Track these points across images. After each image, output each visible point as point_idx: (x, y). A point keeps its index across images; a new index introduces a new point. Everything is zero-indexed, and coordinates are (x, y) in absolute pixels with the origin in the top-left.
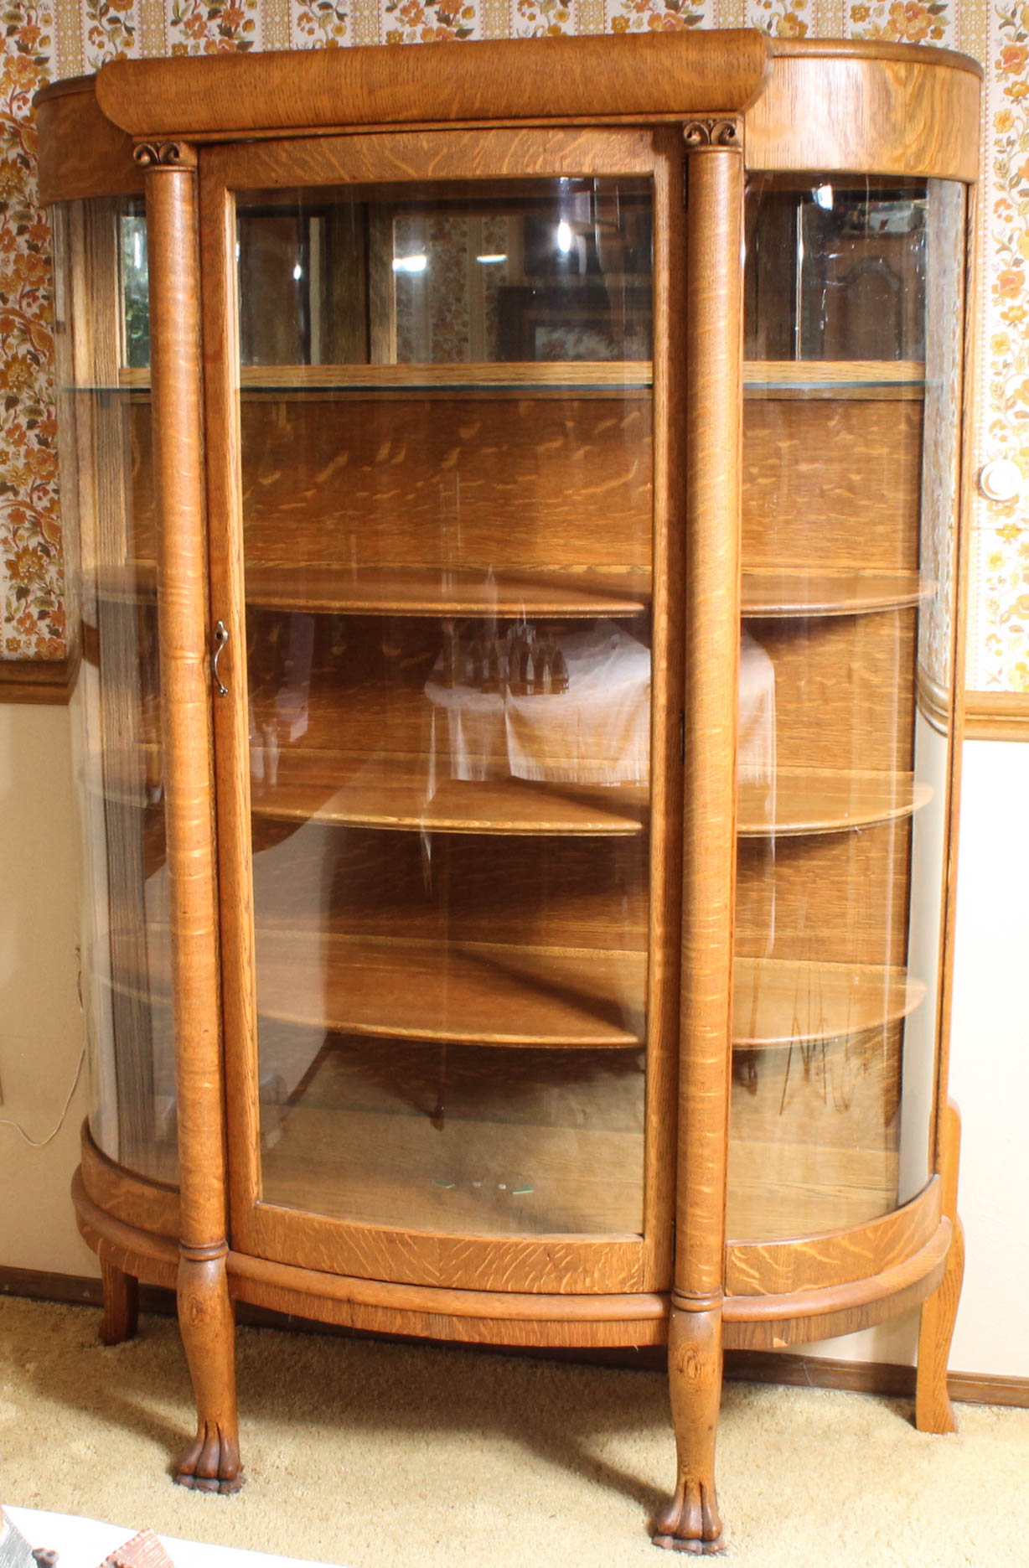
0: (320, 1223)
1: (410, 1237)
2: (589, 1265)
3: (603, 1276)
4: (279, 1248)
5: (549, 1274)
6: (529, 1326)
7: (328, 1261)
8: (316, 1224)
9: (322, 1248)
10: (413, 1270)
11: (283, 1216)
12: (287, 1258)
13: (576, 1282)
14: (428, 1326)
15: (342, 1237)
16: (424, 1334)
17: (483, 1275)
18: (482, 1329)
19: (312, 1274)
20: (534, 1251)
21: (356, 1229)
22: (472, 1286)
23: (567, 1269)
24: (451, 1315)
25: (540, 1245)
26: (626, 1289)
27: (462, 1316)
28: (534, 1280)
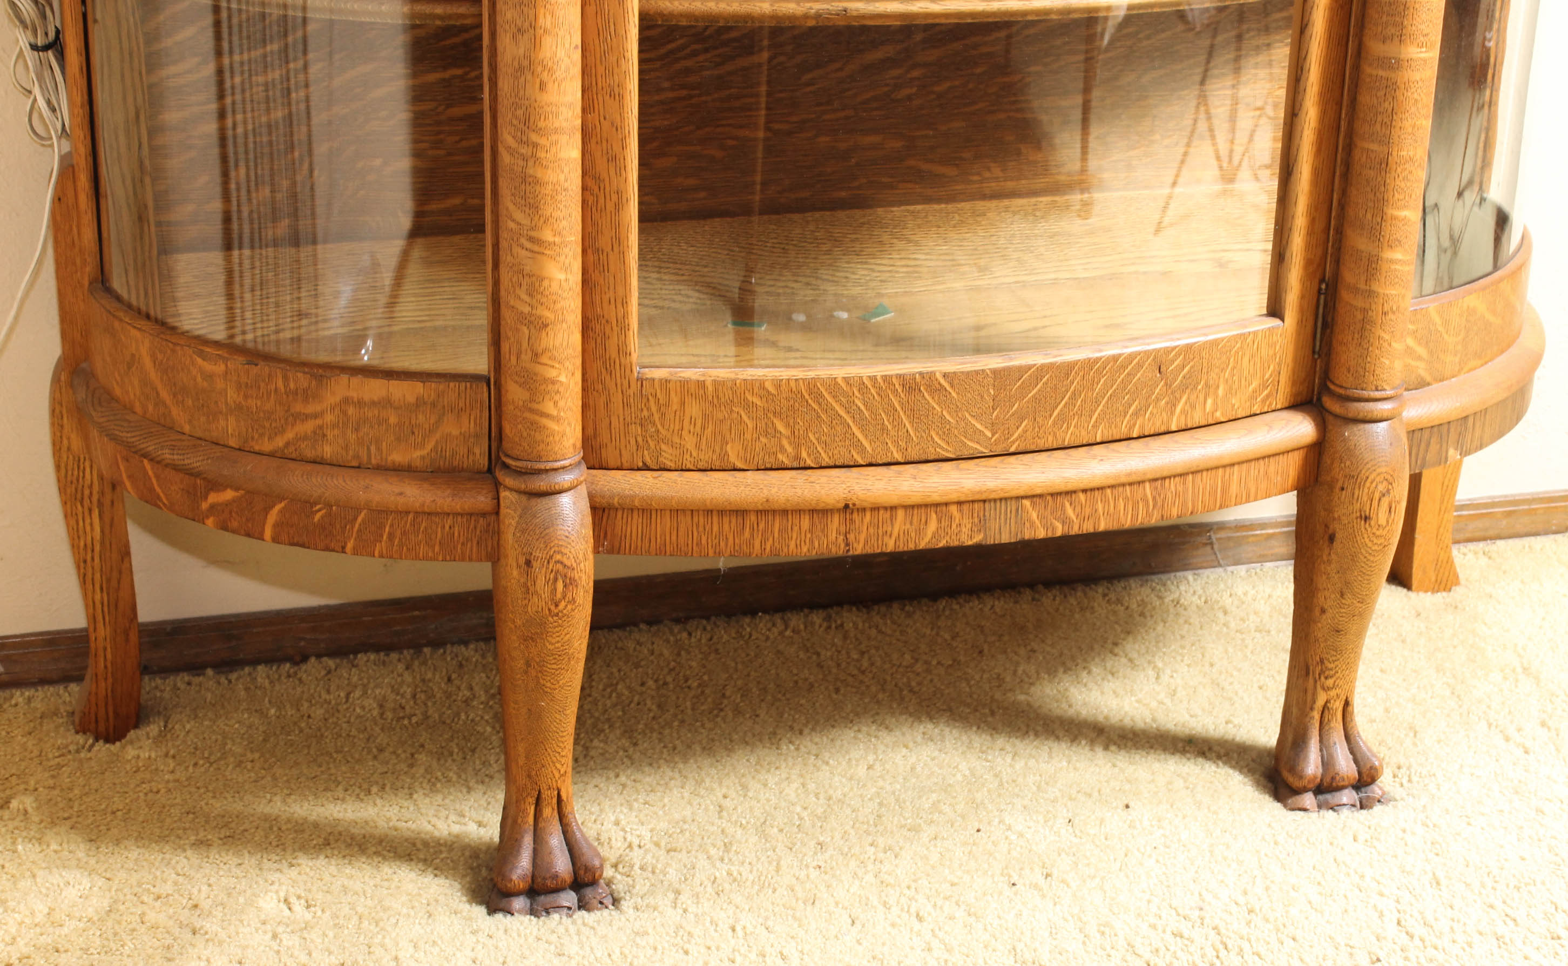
0: (778, 383)
1: (945, 375)
2: (1213, 375)
3: (1230, 391)
4: (690, 442)
5: (1158, 400)
6: (1139, 491)
7: (789, 449)
8: (768, 386)
9: (780, 426)
10: (946, 435)
11: (701, 384)
12: (705, 457)
13: (1193, 407)
14: (982, 524)
15: (818, 397)
16: (977, 539)
17: (1062, 419)
18: (1070, 511)
19: (760, 475)
20: (1140, 366)
21: (846, 379)
22: (1041, 444)
23: (1184, 388)
24: (1019, 498)
25: (1147, 353)
26: (1256, 409)
27: (1040, 496)
28: (1136, 414)
